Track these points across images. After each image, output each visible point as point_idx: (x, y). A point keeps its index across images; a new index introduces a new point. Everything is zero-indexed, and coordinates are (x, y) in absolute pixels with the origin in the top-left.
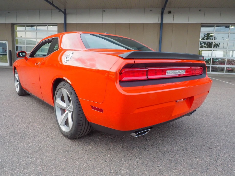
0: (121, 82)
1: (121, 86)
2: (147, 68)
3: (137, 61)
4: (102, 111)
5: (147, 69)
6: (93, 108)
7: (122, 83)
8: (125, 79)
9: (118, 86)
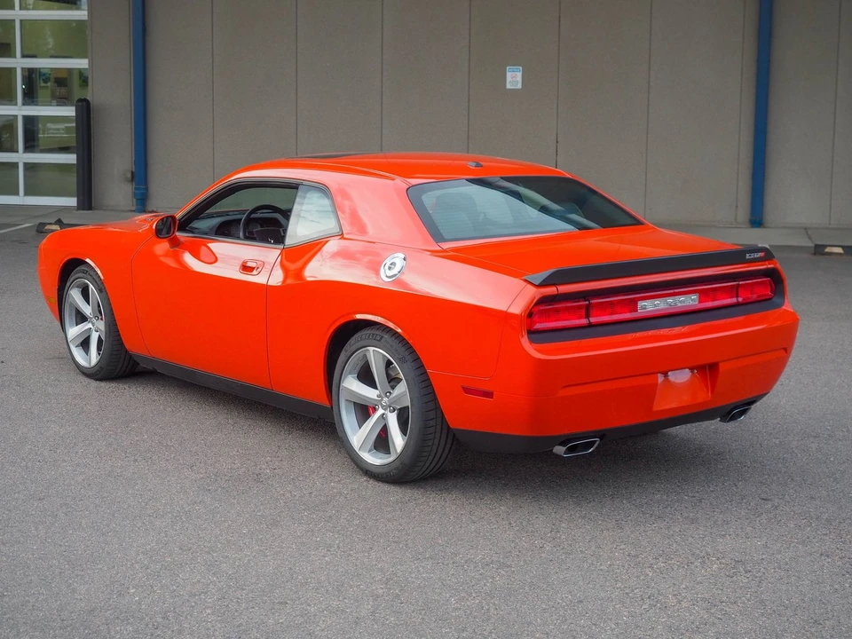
0: (531, 332)
1: (532, 341)
2: (586, 301)
3: (563, 289)
4: (489, 395)
5: (587, 303)
6: (467, 390)
7: (533, 336)
8: (538, 326)
9: (525, 342)
